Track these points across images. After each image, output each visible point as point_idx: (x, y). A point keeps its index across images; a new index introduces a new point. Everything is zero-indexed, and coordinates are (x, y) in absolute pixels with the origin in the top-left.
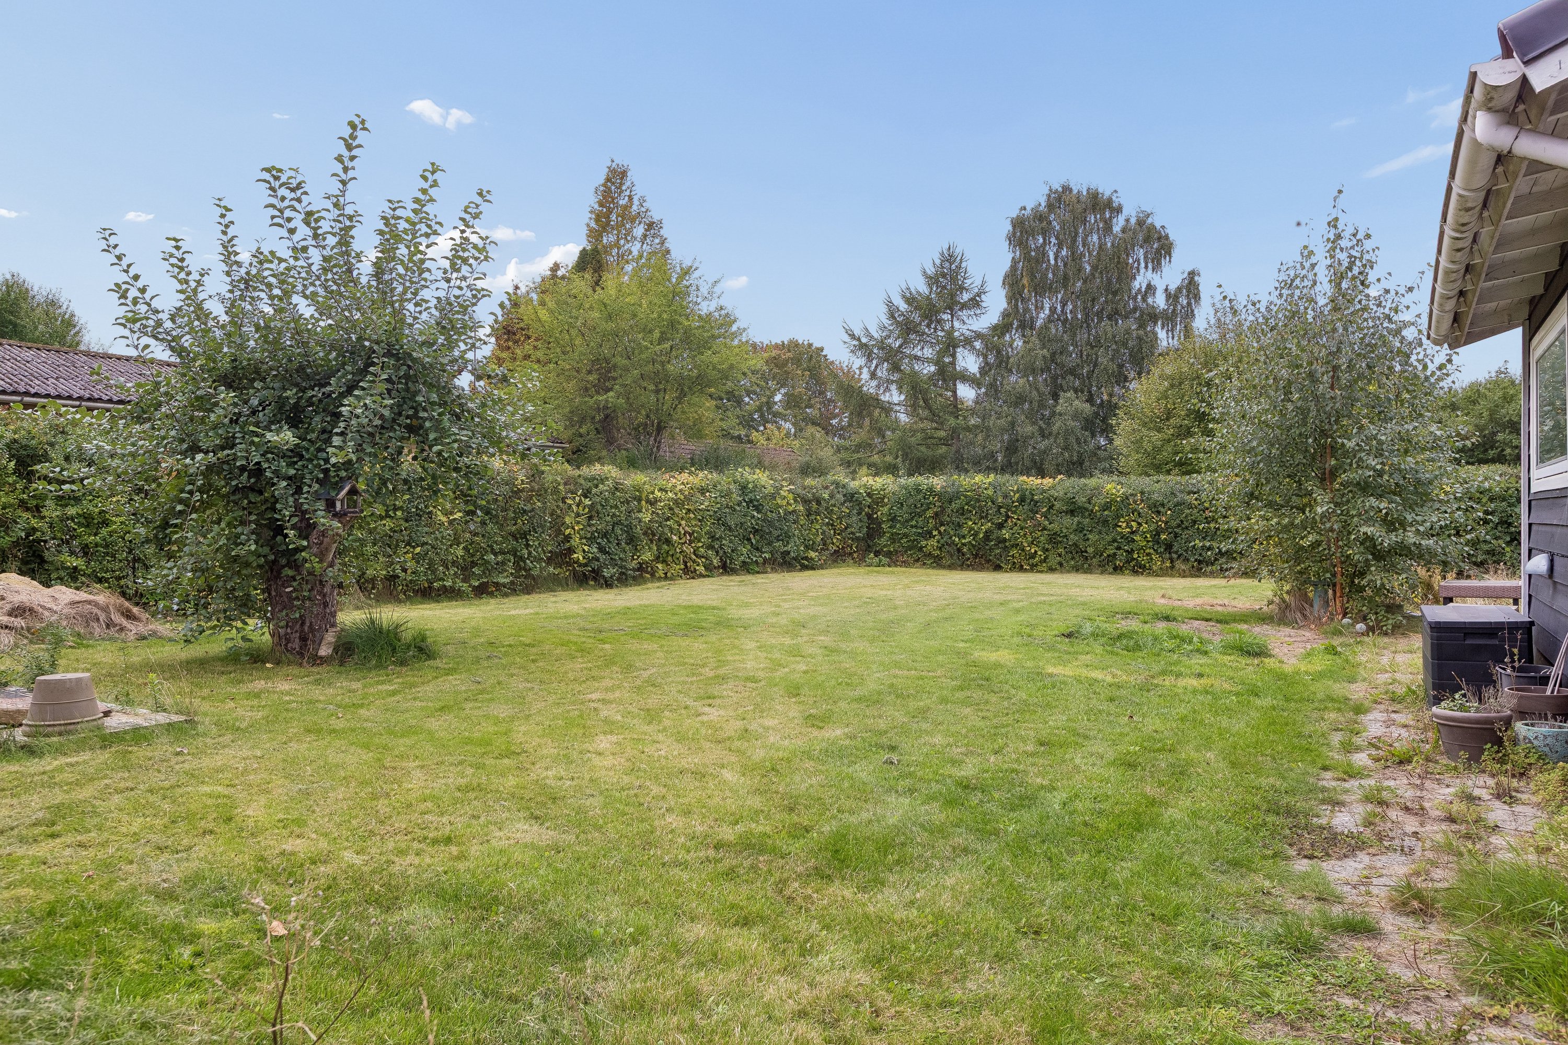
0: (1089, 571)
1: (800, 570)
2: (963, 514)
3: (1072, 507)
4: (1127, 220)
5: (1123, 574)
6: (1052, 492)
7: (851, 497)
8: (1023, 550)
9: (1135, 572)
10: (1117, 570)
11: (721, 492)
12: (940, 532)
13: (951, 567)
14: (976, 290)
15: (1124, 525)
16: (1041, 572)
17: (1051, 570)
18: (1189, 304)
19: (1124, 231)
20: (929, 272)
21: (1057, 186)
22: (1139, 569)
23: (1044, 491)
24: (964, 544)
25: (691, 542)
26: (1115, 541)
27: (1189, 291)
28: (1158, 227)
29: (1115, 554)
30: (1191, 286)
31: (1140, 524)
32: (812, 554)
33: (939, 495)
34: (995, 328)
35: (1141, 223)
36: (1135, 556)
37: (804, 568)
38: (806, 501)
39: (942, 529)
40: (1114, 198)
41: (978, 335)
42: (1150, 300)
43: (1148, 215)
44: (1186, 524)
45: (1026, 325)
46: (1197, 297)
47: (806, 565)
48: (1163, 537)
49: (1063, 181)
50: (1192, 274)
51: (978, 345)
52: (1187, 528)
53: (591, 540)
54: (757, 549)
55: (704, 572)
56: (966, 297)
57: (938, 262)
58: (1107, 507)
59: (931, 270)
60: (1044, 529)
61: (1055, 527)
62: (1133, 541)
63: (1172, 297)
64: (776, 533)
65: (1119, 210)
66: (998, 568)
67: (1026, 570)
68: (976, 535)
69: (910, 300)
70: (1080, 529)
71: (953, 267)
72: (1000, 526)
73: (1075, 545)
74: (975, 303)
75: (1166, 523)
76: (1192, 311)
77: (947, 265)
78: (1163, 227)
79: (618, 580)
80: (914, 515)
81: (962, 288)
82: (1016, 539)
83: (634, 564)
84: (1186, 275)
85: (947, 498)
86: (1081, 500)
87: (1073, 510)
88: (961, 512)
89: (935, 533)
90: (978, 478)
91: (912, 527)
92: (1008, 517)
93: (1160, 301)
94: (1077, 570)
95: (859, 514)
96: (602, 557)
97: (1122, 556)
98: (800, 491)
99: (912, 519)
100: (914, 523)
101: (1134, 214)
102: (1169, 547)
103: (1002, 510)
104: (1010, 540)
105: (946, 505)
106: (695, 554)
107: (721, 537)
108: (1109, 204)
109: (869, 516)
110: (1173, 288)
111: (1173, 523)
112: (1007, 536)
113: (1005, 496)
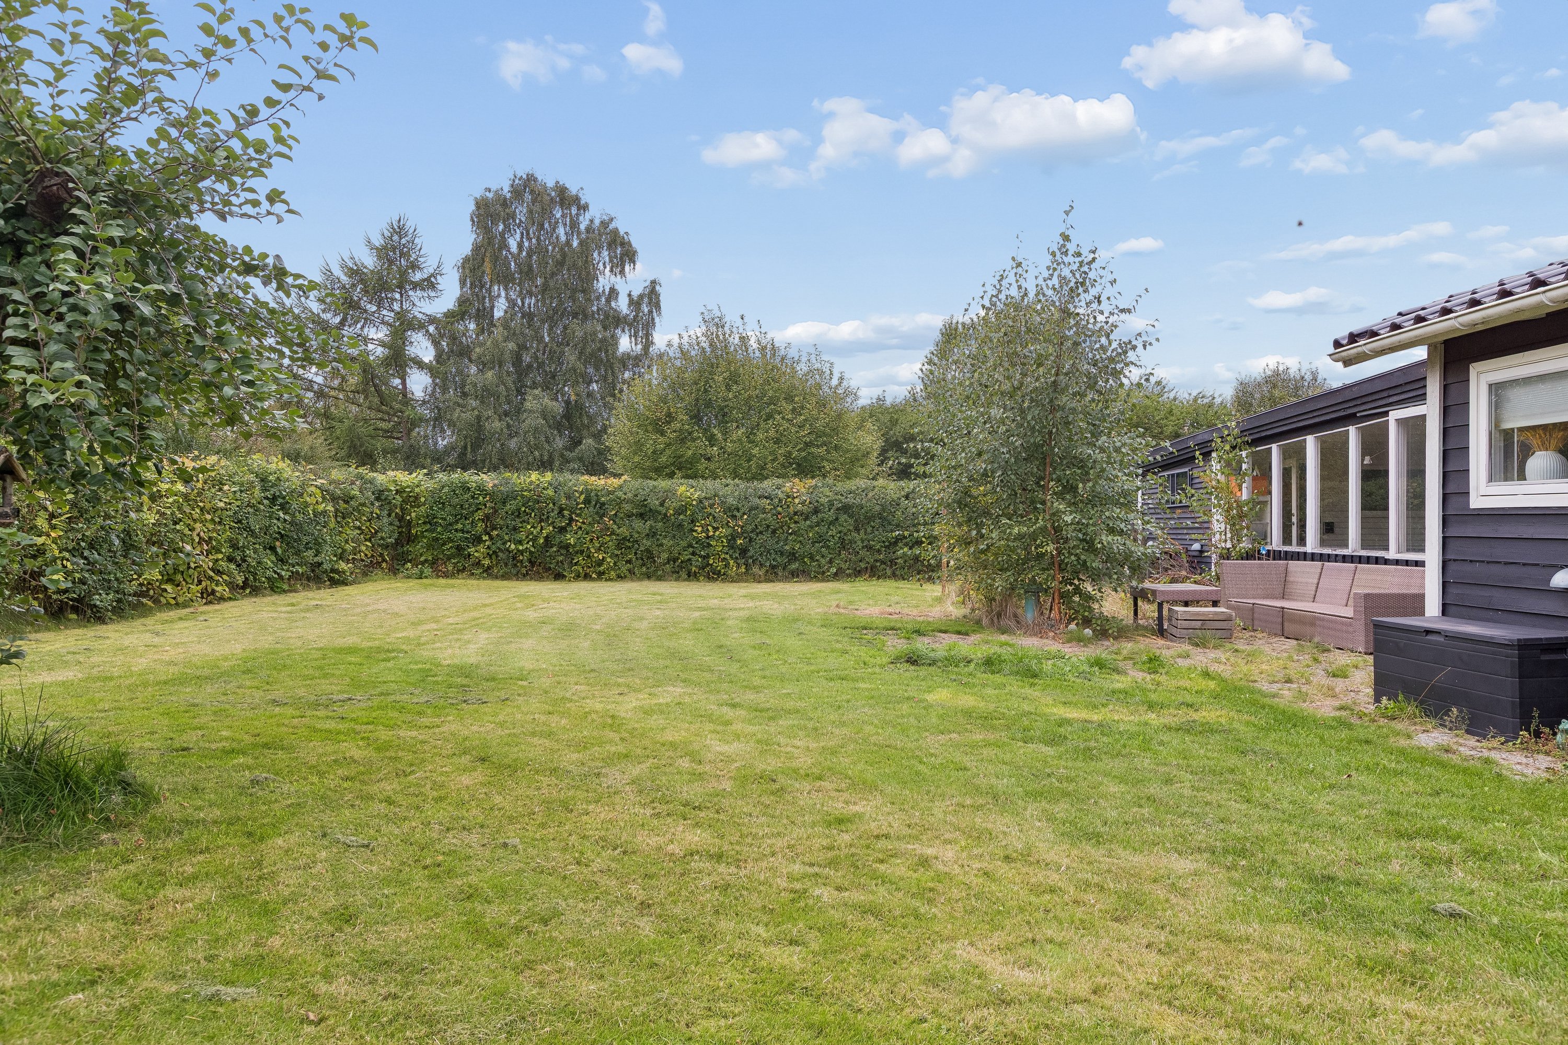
0: (660, 579)
1: (331, 587)
2: (518, 516)
3: (642, 511)
4: (592, 221)
5: (698, 580)
6: (620, 494)
7: (380, 495)
8: (589, 557)
9: (709, 578)
10: (692, 576)
11: (242, 485)
12: (491, 538)
13: (505, 577)
14: (431, 271)
15: (700, 529)
16: (610, 580)
17: (620, 577)
18: (650, 312)
19: (588, 230)
20: (377, 244)
21: (522, 173)
22: (714, 575)
23: (610, 493)
24: (522, 552)
25: (209, 553)
26: (690, 546)
27: (650, 299)
28: (622, 233)
29: (690, 560)
30: (652, 295)
31: (716, 529)
32: (343, 566)
33: (492, 495)
34: (449, 315)
35: (604, 224)
36: (711, 562)
37: (334, 583)
38: (334, 499)
39: (495, 533)
40: (580, 195)
41: (432, 320)
42: (613, 304)
43: (612, 220)
44: (760, 529)
45: (484, 316)
46: (658, 306)
47: (336, 580)
48: (739, 542)
49: (528, 170)
50: (654, 282)
51: (431, 329)
52: (761, 533)
53: (76, 551)
54: (282, 560)
55: (227, 595)
56: (418, 276)
57: (387, 234)
58: (681, 511)
59: (378, 241)
60: (613, 533)
61: (624, 531)
62: (709, 545)
63: (635, 303)
64: (305, 539)
65: (585, 208)
66: (559, 577)
67: (592, 579)
68: (534, 540)
69: (355, 272)
70: (652, 534)
71: (403, 241)
72: (562, 530)
73: (648, 551)
74: (429, 284)
75: (742, 527)
76: (653, 319)
77: (396, 238)
78: (626, 233)
79: (114, 610)
80: (459, 517)
81: (415, 266)
82: (582, 544)
83: (134, 587)
84: (648, 283)
85: (501, 499)
86: (654, 503)
87: (644, 512)
88: (517, 514)
89: (485, 538)
90: (534, 476)
91: (456, 530)
92: (571, 520)
93: (622, 304)
94: (649, 578)
95: (389, 515)
96: (91, 579)
97: (697, 561)
98: (327, 487)
99: (457, 522)
100: (460, 526)
101: (598, 216)
102: (744, 551)
103: (566, 513)
104: (574, 546)
105: (499, 505)
106: (213, 570)
107: (244, 547)
108: (576, 200)
109: (401, 519)
110: (635, 294)
111: (749, 528)
112: (572, 541)
113: (568, 497)
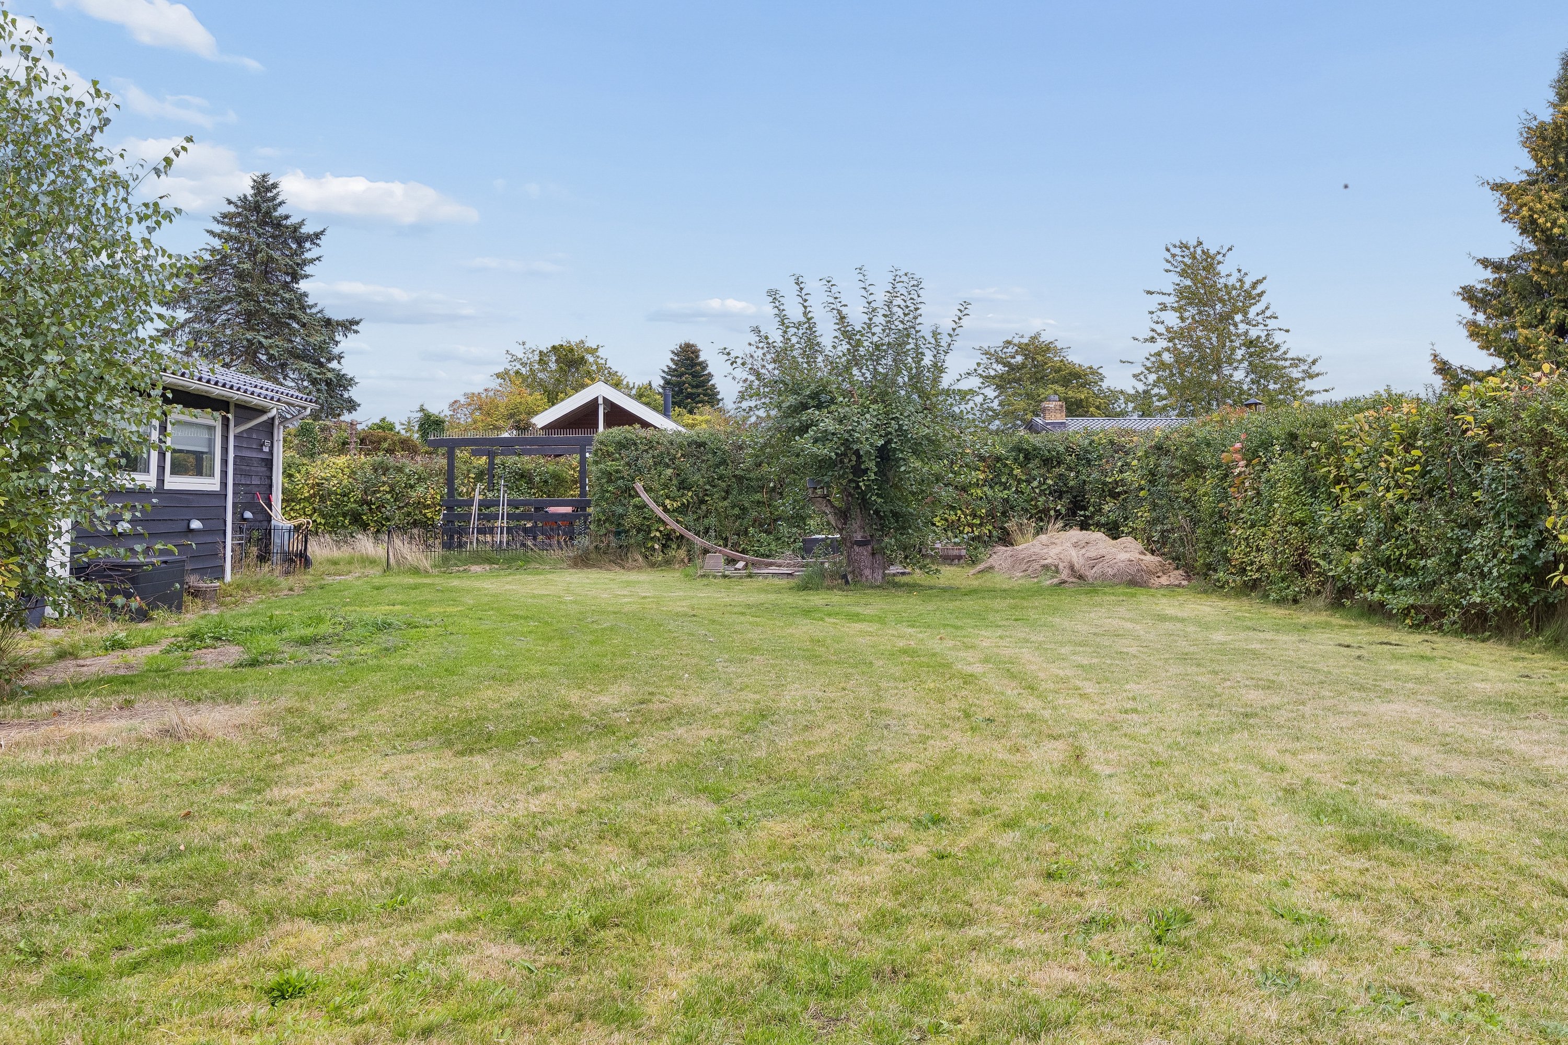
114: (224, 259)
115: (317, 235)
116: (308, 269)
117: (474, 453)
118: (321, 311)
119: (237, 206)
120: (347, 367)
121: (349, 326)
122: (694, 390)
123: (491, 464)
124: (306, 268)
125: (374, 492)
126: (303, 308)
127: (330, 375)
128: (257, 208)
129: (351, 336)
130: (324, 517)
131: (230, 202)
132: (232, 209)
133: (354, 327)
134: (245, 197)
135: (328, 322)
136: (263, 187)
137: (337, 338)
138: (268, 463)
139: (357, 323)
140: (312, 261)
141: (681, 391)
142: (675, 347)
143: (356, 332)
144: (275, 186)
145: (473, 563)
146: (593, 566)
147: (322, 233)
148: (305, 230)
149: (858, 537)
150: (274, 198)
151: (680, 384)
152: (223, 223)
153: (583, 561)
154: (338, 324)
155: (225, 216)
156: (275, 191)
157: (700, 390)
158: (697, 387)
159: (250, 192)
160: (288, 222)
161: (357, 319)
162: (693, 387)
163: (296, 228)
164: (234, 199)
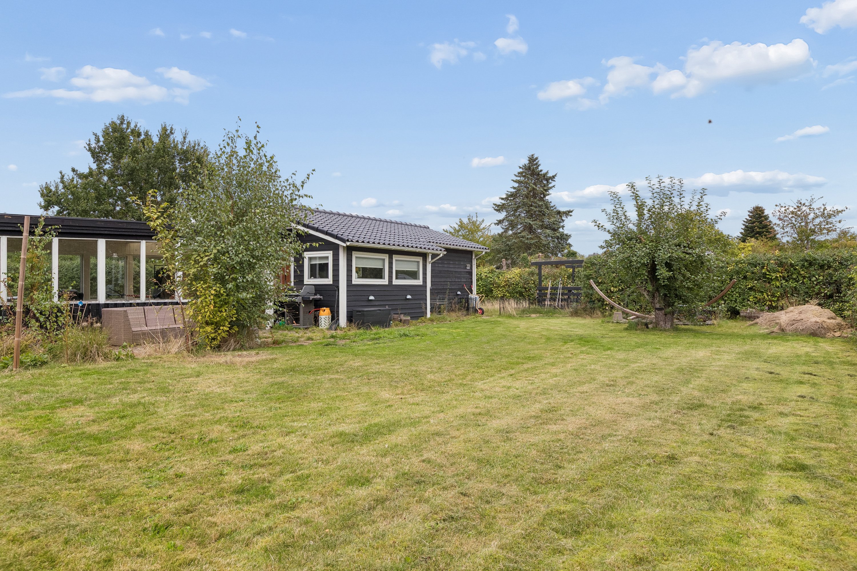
114: (518, 190)
115: (554, 177)
116: (550, 191)
117: (567, 267)
118: (555, 208)
119: (523, 169)
120: (566, 231)
121: (568, 213)
122: (761, 230)
123: (574, 271)
124: (549, 191)
125: (528, 284)
126: (547, 208)
127: (558, 234)
128: (529, 168)
129: (569, 217)
130: (509, 293)
131: (520, 168)
132: (521, 170)
133: (570, 214)
134: (525, 165)
135: (559, 213)
136: (533, 160)
137: (563, 218)
138: (470, 273)
139: (572, 212)
140: (551, 188)
141: (753, 231)
142: (750, 208)
143: (571, 216)
144: (537, 159)
145: (534, 313)
146: (579, 316)
147: (555, 175)
148: (550, 175)
149: (658, 306)
150: (536, 164)
151: (752, 228)
152: (518, 176)
153: (575, 314)
154: (564, 213)
155: (519, 173)
156: (537, 161)
157: (764, 230)
158: (763, 228)
159: (527, 162)
160: (542, 173)
161: (571, 210)
162: (760, 228)
163: (545, 175)
164: (521, 166)
